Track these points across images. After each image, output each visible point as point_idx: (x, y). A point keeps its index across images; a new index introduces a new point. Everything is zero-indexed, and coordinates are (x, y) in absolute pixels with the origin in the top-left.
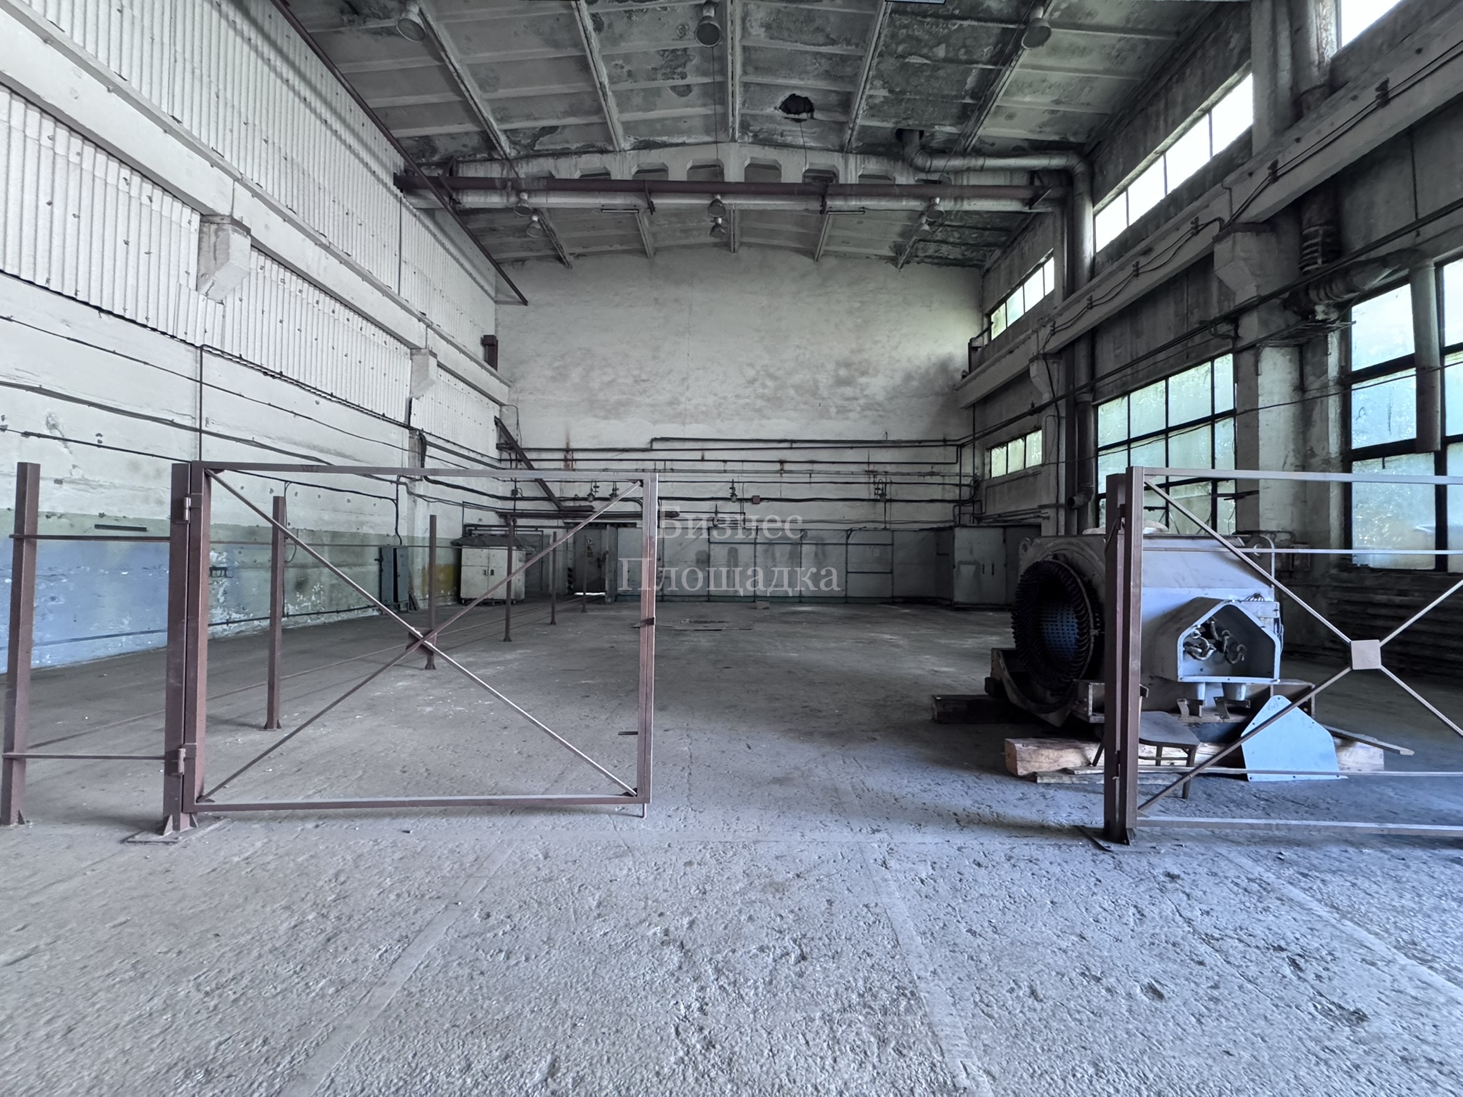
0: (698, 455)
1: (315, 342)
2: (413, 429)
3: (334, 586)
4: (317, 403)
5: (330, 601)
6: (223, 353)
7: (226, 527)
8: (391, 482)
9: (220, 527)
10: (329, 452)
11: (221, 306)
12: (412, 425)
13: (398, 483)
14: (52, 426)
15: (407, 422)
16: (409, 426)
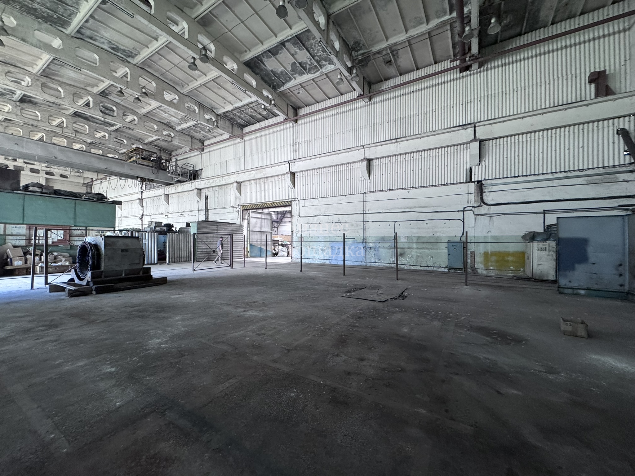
1: (404, 173)
2: (474, 182)
3: (419, 256)
4: (408, 192)
5: (417, 262)
6: (370, 192)
7: (375, 237)
8: (458, 211)
9: (373, 237)
10: (415, 207)
11: (369, 181)
12: (473, 180)
13: (464, 211)
14: (339, 220)
15: (468, 180)
16: (471, 181)
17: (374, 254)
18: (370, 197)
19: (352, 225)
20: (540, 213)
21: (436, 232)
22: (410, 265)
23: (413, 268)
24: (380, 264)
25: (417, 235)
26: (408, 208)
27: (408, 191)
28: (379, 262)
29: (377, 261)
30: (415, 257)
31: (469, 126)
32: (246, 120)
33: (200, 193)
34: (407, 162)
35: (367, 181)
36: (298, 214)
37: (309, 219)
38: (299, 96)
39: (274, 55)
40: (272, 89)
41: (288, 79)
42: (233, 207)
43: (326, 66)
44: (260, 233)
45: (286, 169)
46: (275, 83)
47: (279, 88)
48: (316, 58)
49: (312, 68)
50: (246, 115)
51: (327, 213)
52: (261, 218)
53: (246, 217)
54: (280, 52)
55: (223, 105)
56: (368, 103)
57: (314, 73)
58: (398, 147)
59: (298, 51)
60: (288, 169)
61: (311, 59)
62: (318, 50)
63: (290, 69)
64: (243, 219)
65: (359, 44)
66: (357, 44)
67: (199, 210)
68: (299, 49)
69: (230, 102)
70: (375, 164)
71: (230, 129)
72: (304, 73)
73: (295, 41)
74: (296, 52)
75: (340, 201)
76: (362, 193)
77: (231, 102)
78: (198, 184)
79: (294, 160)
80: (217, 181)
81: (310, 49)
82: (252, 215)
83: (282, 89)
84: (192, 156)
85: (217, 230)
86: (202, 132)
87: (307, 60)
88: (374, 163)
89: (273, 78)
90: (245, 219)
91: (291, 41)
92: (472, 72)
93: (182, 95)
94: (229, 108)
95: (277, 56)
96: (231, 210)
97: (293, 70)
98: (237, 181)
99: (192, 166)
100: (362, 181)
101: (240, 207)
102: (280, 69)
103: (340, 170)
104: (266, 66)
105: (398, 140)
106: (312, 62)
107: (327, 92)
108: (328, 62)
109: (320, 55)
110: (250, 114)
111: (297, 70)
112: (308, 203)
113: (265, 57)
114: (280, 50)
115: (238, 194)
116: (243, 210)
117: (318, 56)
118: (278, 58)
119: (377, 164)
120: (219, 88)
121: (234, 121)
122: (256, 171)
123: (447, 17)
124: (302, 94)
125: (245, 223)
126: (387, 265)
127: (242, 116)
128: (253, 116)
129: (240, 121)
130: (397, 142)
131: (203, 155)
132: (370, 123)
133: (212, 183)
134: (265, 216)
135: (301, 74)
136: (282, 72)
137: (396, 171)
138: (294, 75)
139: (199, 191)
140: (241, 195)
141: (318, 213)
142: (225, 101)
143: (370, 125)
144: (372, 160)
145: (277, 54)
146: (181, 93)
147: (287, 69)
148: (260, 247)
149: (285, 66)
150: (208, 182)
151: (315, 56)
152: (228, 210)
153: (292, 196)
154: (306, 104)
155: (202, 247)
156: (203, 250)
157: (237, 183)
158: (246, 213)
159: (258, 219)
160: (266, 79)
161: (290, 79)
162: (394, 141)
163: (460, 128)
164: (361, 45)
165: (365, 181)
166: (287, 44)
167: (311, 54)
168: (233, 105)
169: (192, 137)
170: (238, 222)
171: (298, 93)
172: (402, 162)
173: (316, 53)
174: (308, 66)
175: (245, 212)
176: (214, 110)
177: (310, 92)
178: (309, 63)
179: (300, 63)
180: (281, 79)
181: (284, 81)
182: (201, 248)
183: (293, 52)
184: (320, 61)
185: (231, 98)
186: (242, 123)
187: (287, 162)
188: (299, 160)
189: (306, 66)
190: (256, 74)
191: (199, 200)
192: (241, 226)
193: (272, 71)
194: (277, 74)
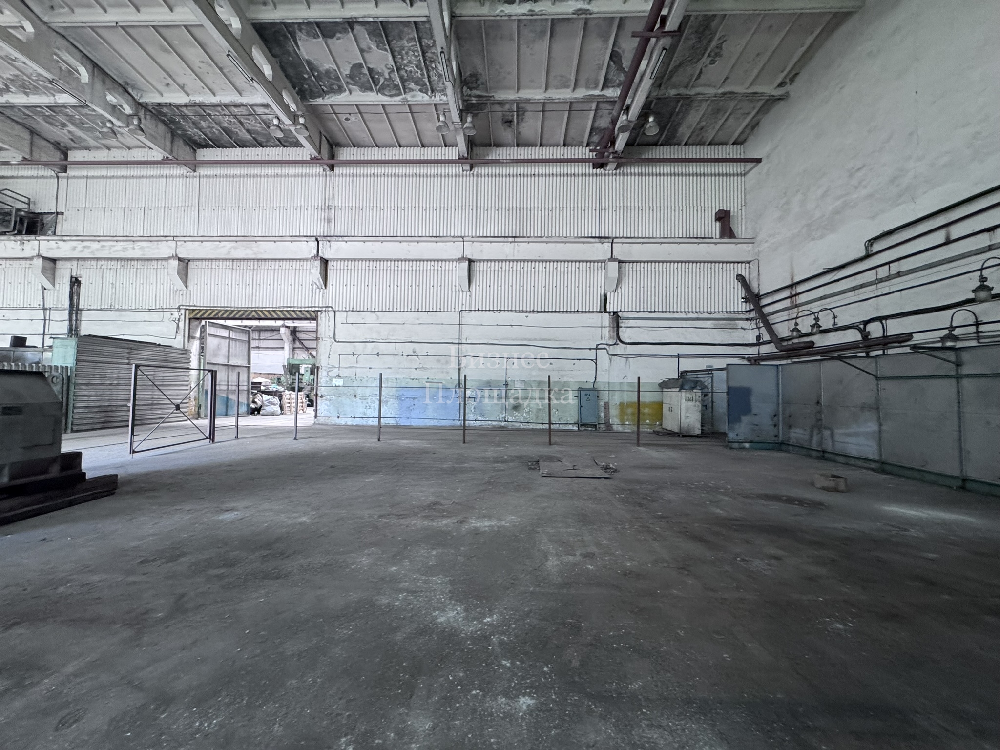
0: (939, 237)
1: (521, 288)
2: (609, 313)
3: (540, 409)
4: (527, 317)
5: (537, 417)
6: (470, 311)
7: (475, 381)
8: (590, 349)
9: (472, 380)
10: (535, 340)
11: (469, 293)
12: (608, 310)
13: (597, 349)
14: (414, 352)
15: (603, 310)
16: (605, 311)
17: (474, 408)
18: (469, 318)
19: (439, 361)
20: (675, 357)
21: (563, 376)
22: (528, 423)
23: (531, 426)
24: (483, 423)
25: (538, 379)
26: (525, 339)
27: (527, 315)
28: (483, 419)
29: (479, 418)
30: (534, 411)
31: (607, 240)
32: (210, 135)
33: (54, 270)
34: (525, 273)
35: (465, 293)
36: (332, 336)
37: (355, 347)
38: (346, 124)
39: (324, 36)
40: (298, 94)
41: (335, 87)
42: (162, 310)
43: (414, 93)
44: (226, 367)
45: (310, 252)
46: (306, 87)
47: (314, 96)
48: (403, 73)
49: (388, 86)
50: (215, 125)
51: (392, 339)
52: (229, 338)
53: (198, 335)
54: (338, 35)
55: (161, 88)
56: (468, 172)
57: (391, 96)
58: (516, 250)
59: (374, 47)
60: (315, 252)
61: (393, 71)
62: (410, 62)
63: (348, 72)
64: (191, 337)
65: (477, 80)
66: (474, 79)
67: (44, 309)
68: (378, 47)
69: (182, 87)
70: (478, 269)
71: (168, 143)
72: (371, 90)
73: (374, 30)
74: (370, 48)
75: (418, 319)
76: (457, 310)
77: (186, 88)
78: (45, 245)
79: (328, 237)
80: (114, 249)
81: (396, 53)
82: (210, 330)
83: (319, 101)
84: (23, 177)
85: (128, 359)
86: (72, 128)
87: (385, 69)
88: (477, 266)
89: (306, 76)
90: (194, 338)
91: (367, 26)
92: (607, 172)
93: (44, 28)
94: (178, 98)
95: (329, 41)
96: (156, 316)
97: (351, 76)
98: (180, 256)
99: (26, 200)
100: (457, 293)
101: (183, 311)
102: (327, 65)
103: (418, 268)
104: (299, 49)
105: (517, 239)
106: (392, 76)
107: (401, 133)
108: (419, 87)
109: (411, 72)
110: (226, 125)
111: (360, 79)
112: (353, 317)
113: (303, 31)
114: (340, 32)
115: (180, 284)
116: (190, 319)
117: (406, 71)
118: (331, 47)
119: (482, 269)
120: (166, 51)
121: (178, 128)
122: (234, 244)
123: (597, 92)
124: (355, 125)
125: (195, 346)
126: (494, 423)
127: (203, 124)
128: (231, 131)
129: (192, 131)
130: (515, 242)
131: (63, 182)
132: (471, 204)
133: (97, 250)
134: (238, 335)
135: (366, 88)
136: (328, 72)
137: (510, 284)
138: (350, 86)
139: (49, 264)
140: (187, 287)
141: (374, 337)
142: (170, 81)
143: (471, 207)
144: (474, 262)
145: (332, 37)
146: (42, 21)
147: (341, 70)
148: (225, 395)
149: (340, 65)
150: (85, 247)
151: (402, 69)
152: (146, 316)
153: (318, 303)
154: (354, 142)
155: (89, 396)
156: (92, 404)
157: (180, 259)
158: (197, 326)
159: (223, 341)
160: (291, 72)
161: (340, 90)
162: (510, 239)
163: (597, 240)
164: (479, 82)
165: (461, 292)
166: (357, 28)
167: (395, 63)
168: (188, 95)
169: (33, 132)
170: (178, 343)
171: (347, 119)
172: (518, 272)
173: (405, 66)
174: (382, 80)
175: (196, 323)
176: (130, 90)
177: (370, 125)
178: (387, 76)
179: (370, 70)
180: (321, 83)
181: (325, 89)
182: (86, 398)
183: (364, 46)
184: (406, 80)
185: (188, 78)
186: (196, 138)
187: (314, 239)
188: (340, 239)
189: (379, 79)
190: (274, 55)
191: (47, 284)
192: (186, 352)
193: (309, 63)
194: (318, 71)
